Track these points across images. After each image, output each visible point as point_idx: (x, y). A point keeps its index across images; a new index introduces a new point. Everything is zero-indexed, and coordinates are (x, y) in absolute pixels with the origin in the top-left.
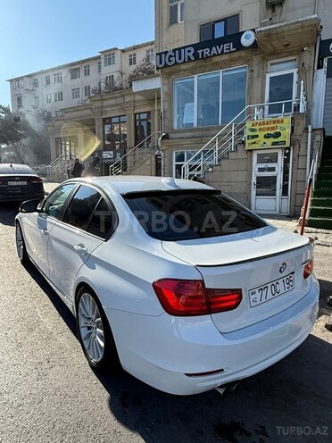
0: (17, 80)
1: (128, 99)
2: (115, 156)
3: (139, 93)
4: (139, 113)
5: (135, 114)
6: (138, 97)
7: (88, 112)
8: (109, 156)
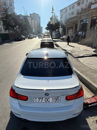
0: (62, 10)
1: (90, 12)
2: (82, 33)
3: (93, 9)
4: (94, 17)
5: (92, 17)
6: (94, 11)
7: (76, 18)
8: (81, 34)
